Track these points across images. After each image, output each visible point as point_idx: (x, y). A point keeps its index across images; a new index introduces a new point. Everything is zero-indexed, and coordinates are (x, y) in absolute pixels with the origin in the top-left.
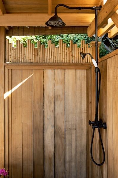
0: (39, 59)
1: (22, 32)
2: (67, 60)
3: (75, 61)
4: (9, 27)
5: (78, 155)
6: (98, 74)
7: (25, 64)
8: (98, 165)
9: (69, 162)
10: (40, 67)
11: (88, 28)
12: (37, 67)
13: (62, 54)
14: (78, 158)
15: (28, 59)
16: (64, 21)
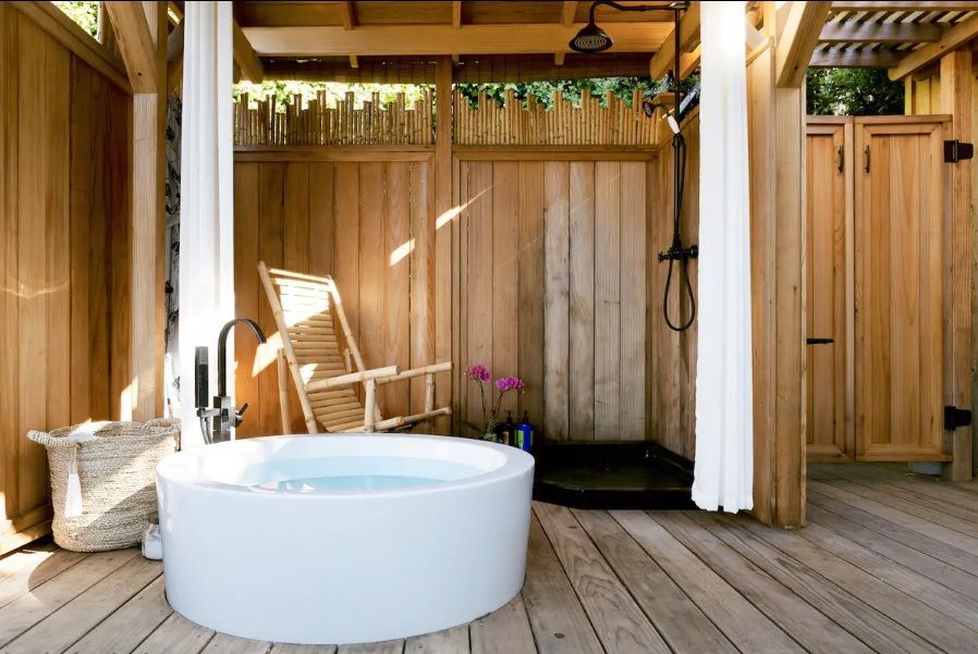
0: (536, 138)
1: (489, 73)
2: (600, 137)
3: (618, 141)
4: (463, 57)
5: (625, 364)
6: (681, 148)
7: (498, 148)
8: (676, 330)
9: (603, 381)
10: (537, 156)
11: (653, 60)
12: (528, 156)
13: (588, 125)
14: (625, 372)
15: (507, 137)
16: (609, 36)
